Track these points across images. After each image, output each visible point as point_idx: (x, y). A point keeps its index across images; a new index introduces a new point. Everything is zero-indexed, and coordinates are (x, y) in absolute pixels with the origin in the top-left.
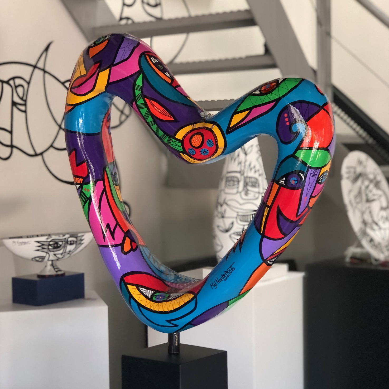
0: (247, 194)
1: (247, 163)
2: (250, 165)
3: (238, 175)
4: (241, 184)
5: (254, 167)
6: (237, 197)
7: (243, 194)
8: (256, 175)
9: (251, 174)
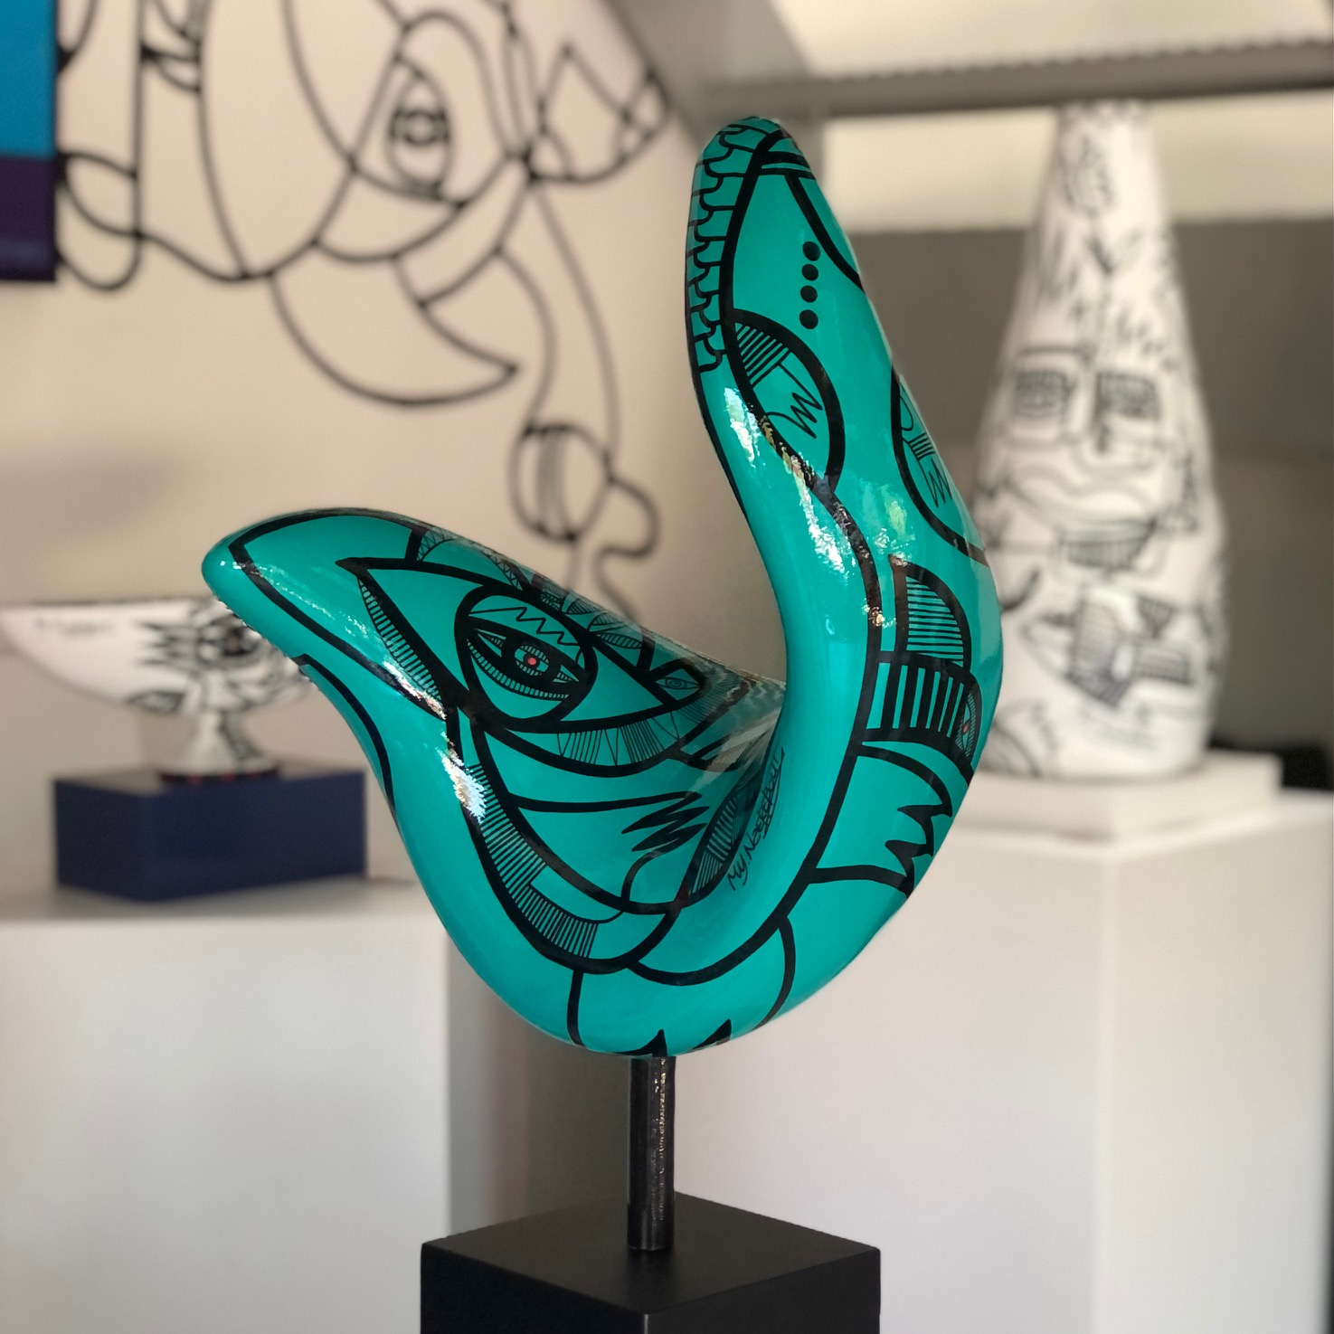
0: (1102, 445)
1: (1113, 312)
2: (1122, 321)
3: (1067, 364)
4: (1081, 405)
5: (1143, 330)
6: (1061, 461)
7: (1087, 448)
8: (1149, 367)
9: (1127, 360)
